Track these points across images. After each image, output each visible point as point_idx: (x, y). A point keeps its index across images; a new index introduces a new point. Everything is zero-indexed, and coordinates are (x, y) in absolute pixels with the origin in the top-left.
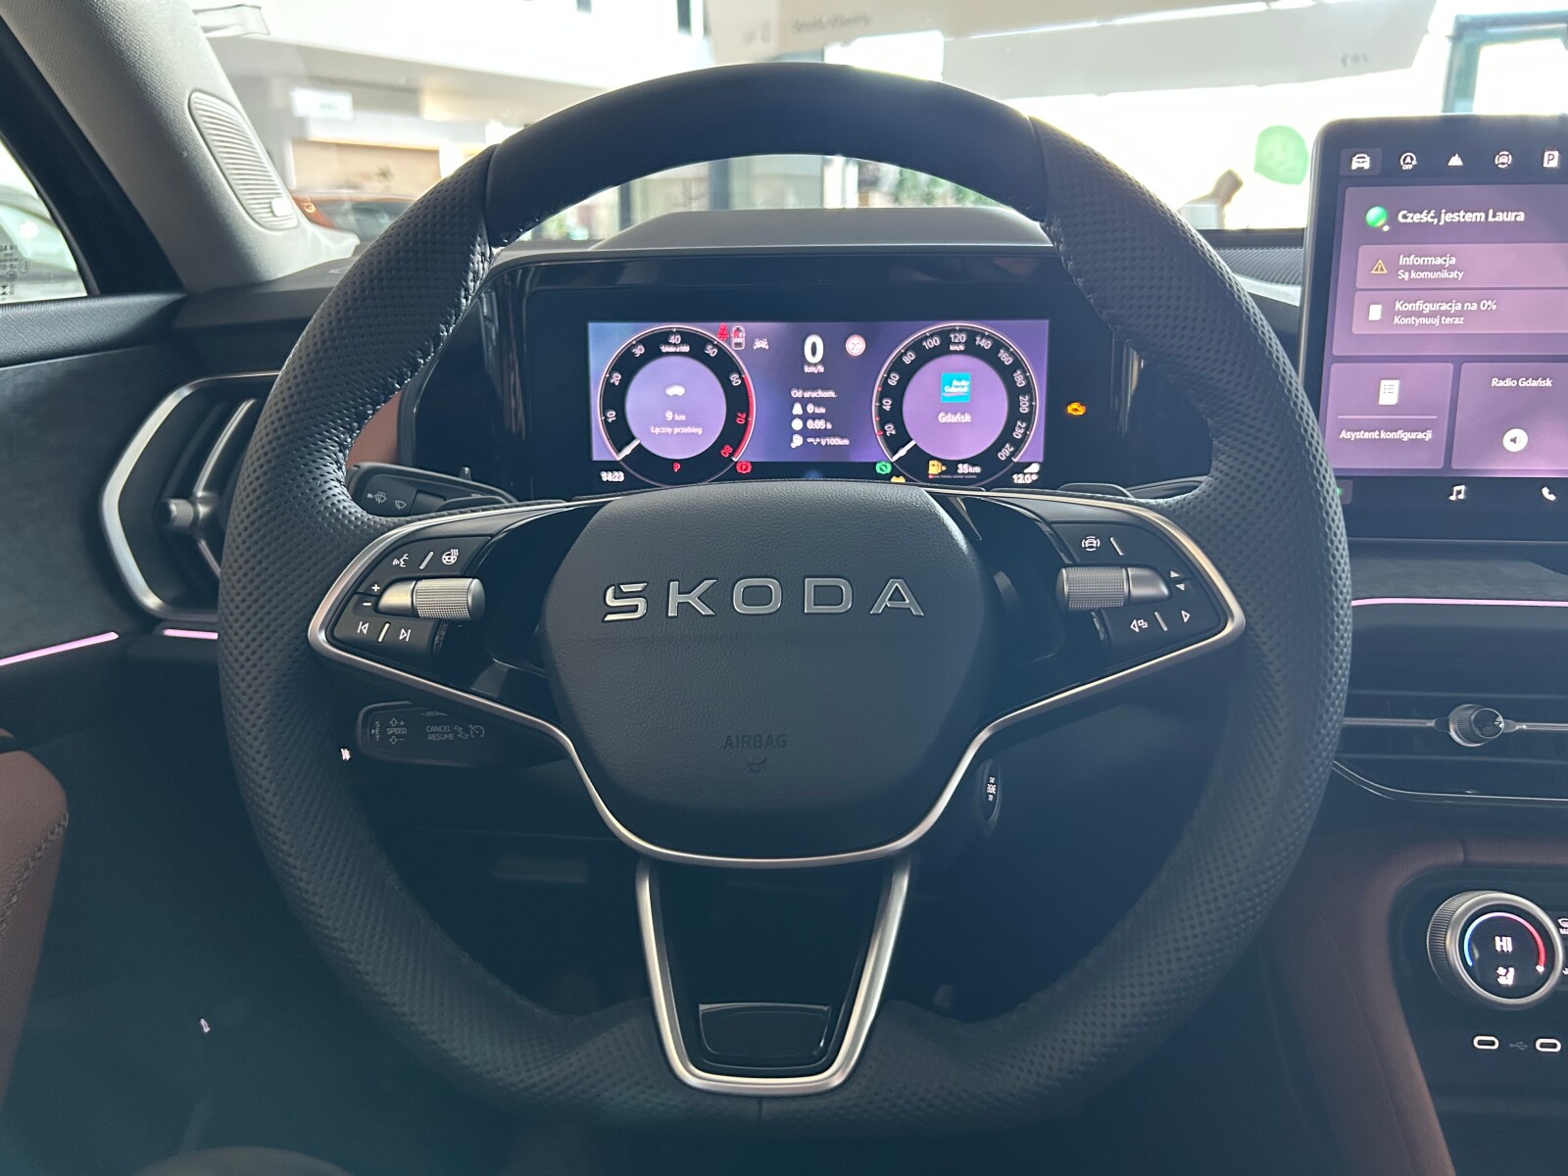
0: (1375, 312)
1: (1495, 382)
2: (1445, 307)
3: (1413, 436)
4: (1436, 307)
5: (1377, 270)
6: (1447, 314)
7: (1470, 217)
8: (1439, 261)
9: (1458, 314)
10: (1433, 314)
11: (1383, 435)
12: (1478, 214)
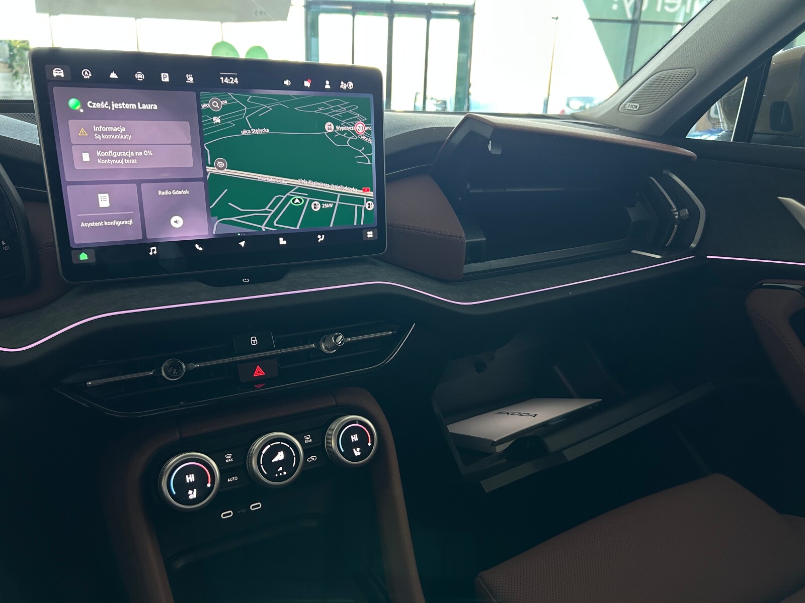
0: (86, 157)
1: (160, 193)
2: (125, 154)
3: (123, 223)
4: (120, 154)
5: (82, 133)
6: (127, 158)
7: (128, 106)
8: (116, 129)
9: (132, 158)
10: (119, 158)
11: (106, 224)
12: (133, 105)
